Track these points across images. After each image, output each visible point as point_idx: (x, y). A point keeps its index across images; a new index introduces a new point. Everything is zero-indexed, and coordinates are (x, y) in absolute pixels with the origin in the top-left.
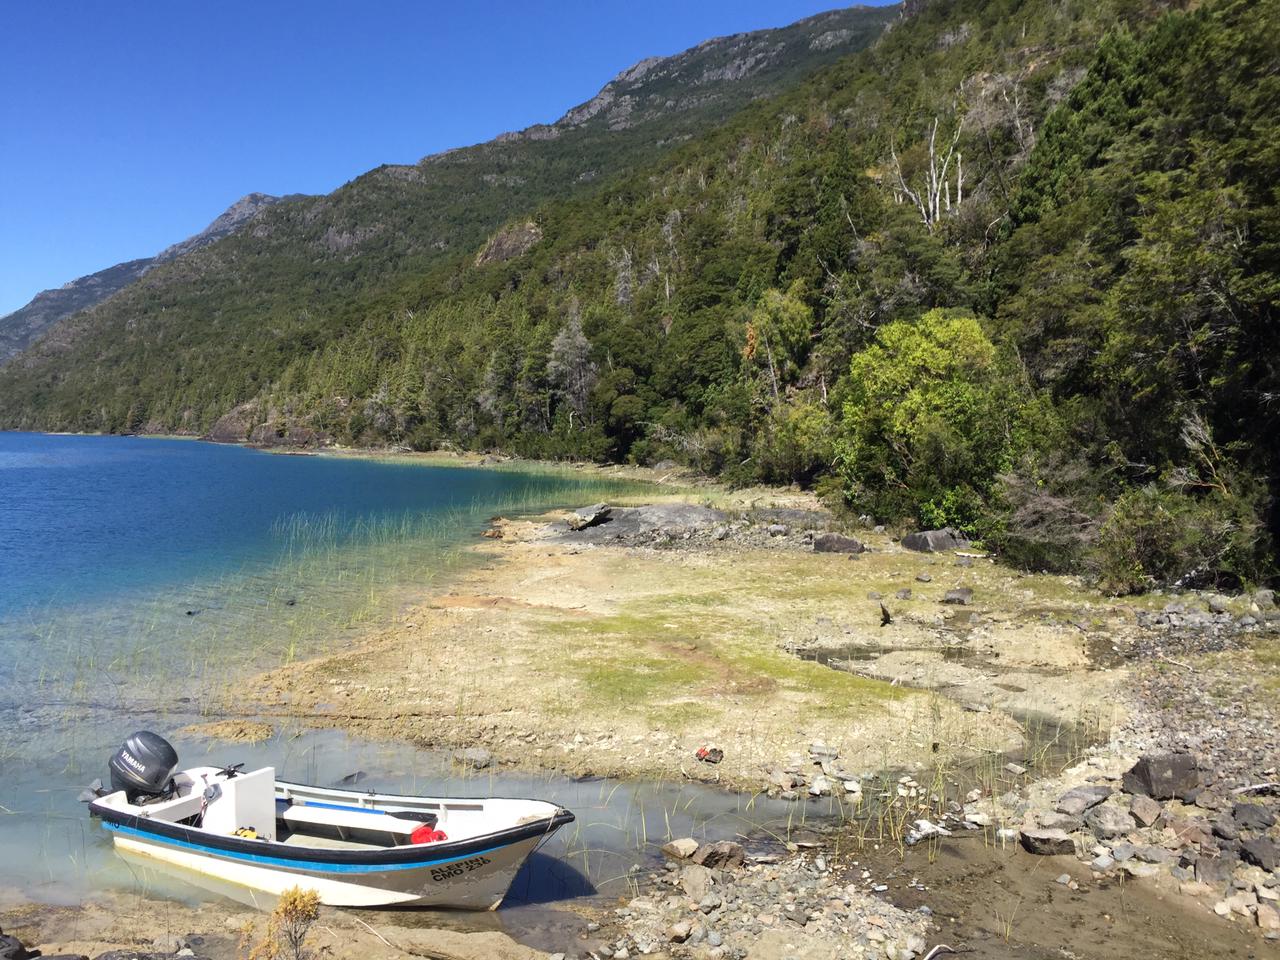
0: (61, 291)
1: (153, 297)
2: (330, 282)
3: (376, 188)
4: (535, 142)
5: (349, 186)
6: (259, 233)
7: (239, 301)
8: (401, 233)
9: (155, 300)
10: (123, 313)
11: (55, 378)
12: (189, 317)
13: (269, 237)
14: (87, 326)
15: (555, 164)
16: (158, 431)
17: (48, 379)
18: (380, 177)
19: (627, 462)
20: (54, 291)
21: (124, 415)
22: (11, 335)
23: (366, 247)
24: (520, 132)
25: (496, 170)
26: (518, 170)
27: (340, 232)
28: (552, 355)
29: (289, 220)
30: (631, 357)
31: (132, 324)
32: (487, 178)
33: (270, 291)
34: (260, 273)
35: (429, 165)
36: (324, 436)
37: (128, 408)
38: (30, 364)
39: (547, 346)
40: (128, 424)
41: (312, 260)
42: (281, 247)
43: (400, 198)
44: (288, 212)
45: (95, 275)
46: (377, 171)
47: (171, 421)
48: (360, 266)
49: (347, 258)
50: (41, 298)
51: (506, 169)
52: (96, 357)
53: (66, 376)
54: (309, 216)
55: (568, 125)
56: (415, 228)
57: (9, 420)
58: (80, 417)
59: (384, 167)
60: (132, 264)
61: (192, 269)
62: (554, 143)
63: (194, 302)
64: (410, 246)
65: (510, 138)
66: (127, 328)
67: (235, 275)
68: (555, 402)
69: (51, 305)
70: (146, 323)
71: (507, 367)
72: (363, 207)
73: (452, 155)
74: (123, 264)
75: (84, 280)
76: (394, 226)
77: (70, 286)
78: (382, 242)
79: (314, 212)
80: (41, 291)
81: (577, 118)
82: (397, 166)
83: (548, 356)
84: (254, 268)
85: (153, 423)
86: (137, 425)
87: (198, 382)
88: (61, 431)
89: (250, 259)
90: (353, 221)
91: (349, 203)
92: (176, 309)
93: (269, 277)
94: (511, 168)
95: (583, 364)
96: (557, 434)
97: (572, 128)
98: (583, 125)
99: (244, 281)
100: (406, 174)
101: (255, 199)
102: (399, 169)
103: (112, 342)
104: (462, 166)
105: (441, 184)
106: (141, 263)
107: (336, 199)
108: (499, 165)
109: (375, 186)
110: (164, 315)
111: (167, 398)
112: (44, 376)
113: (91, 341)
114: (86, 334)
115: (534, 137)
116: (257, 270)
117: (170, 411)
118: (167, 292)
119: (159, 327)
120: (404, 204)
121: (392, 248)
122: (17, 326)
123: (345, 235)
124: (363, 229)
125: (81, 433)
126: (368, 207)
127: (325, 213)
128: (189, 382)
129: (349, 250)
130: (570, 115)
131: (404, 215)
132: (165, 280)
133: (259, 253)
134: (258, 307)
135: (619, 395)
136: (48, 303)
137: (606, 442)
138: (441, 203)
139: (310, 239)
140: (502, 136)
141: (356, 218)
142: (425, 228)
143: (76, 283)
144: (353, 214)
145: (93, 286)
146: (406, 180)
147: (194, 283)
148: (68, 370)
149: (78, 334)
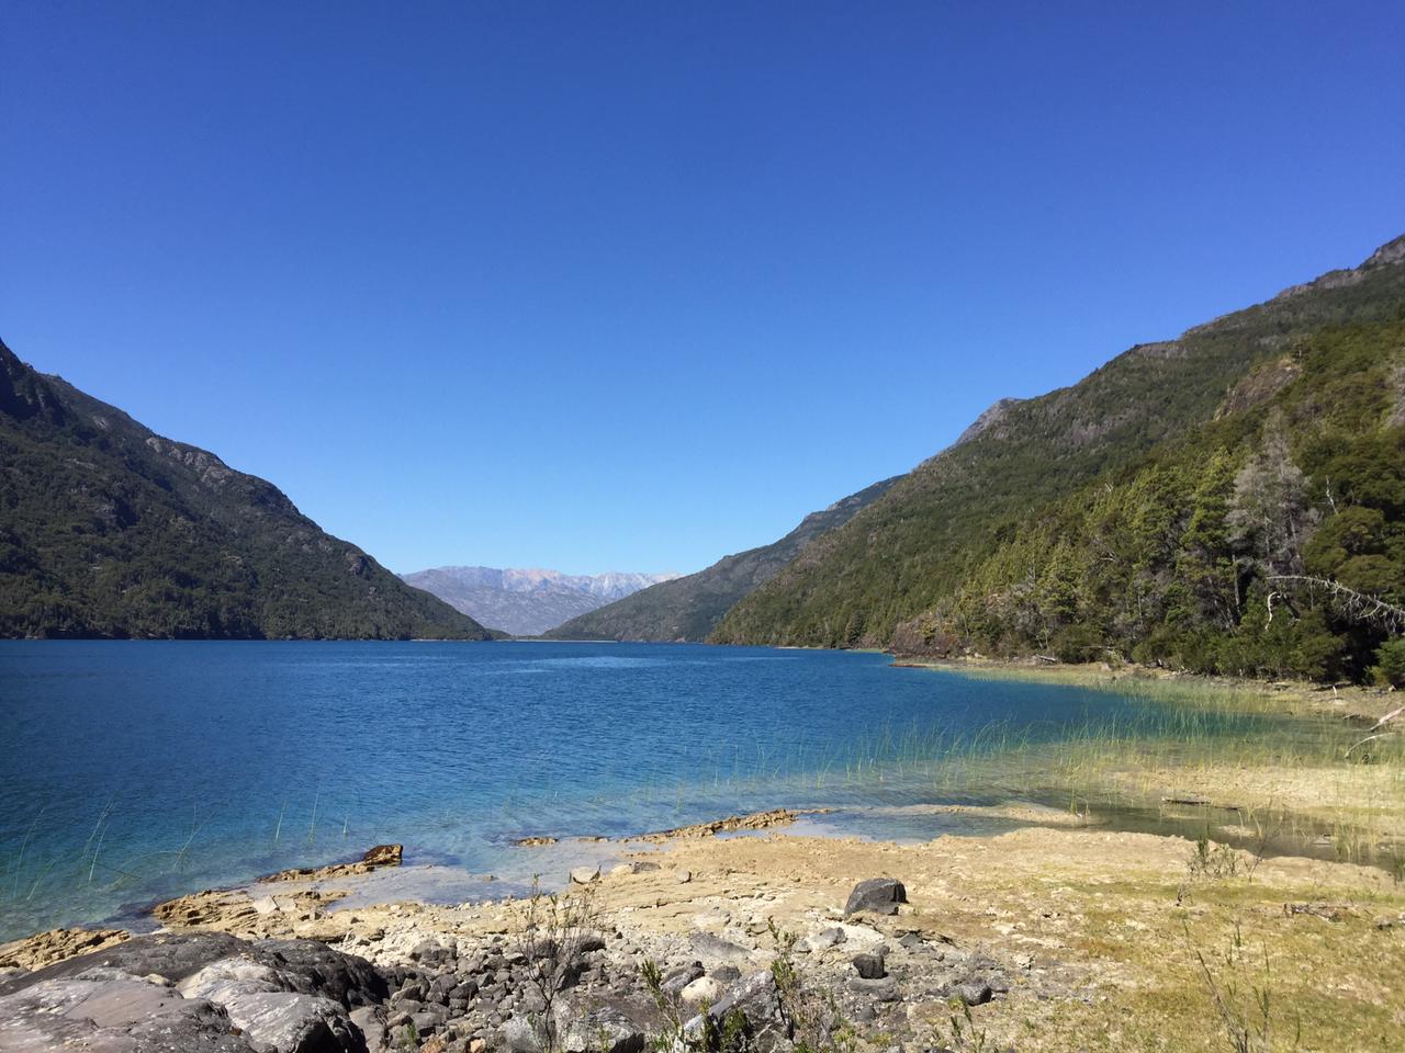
0: (826, 512)
1: (894, 510)
2: (1071, 479)
3: (1126, 371)
4: (1330, 290)
5: (1097, 373)
6: (1001, 436)
7: (975, 507)
8: (1156, 417)
9: (896, 512)
10: (868, 527)
11: (804, 594)
12: (924, 527)
13: (1010, 438)
14: (835, 542)
15: (1356, 312)
16: (873, 645)
17: (799, 596)
18: (1131, 359)
19: (1371, 681)
20: (820, 512)
21: (843, 628)
22: (783, 557)
23: (1115, 437)
24: (1309, 284)
25: (1277, 329)
26: (1307, 326)
27: (1085, 424)
28: (1236, 502)
29: (1030, 418)
30: (1374, 488)
31: (873, 538)
32: (1265, 341)
33: (1006, 493)
34: (999, 476)
35: (1194, 338)
36: (966, 644)
37: (848, 621)
38: (785, 581)
39: (1226, 488)
40: (846, 638)
41: (1055, 458)
42: (1022, 447)
43: (1155, 379)
44: (1030, 410)
45: (855, 495)
46: (1129, 353)
47: (884, 633)
48: (1104, 458)
49: (1094, 451)
50: (809, 520)
51: (1290, 327)
52: (840, 572)
53: (813, 591)
54: (1052, 411)
55: (1376, 264)
56: (1172, 410)
57: (761, 635)
58: (807, 631)
59: (1137, 347)
60: (888, 481)
61: (934, 479)
62: (1356, 289)
63: (930, 512)
64: (1166, 430)
65: (1297, 292)
66: (869, 542)
67: (974, 480)
68: (1246, 578)
69: (817, 525)
70: (885, 536)
71: (1163, 525)
72: (1112, 393)
73: (1221, 323)
74: (880, 483)
75: (845, 501)
76: (1149, 410)
77: (834, 508)
78: (1133, 430)
79: (1057, 406)
80: (809, 513)
81: (1389, 255)
82: (1150, 344)
83: (1228, 502)
84: (994, 471)
85: (868, 637)
86: (855, 639)
87: (913, 591)
88: (790, 644)
89: (990, 463)
90: (1101, 410)
91: (1096, 391)
92: (914, 520)
93: (1007, 479)
94: (1298, 325)
95: (1295, 512)
96: (1247, 631)
97: (1380, 268)
98: (1397, 262)
99: (982, 486)
100: (1164, 352)
101: (1004, 403)
102: (1154, 348)
103: (854, 556)
104: (1232, 332)
105: (1206, 356)
106: (897, 479)
107: (1082, 389)
108: (1280, 324)
109: (1126, 370)
110: (903, 527)
111: (883, 610)
112: (796, 592)
113: (838, 557)
114: (834, 550)
115: (1328, 286)
116: (996, 474)
117: (884, 624)
118: (908, 504)
119: (896, 538)
120: (1160, 385)
121: (1145, 435)
122: (788, 548)
123: (1091, 427)
124: (1111, 417)
125: (806, 647)
126: (1117, 394)
127: (1069, 405)
128: (905, 591)
129: (1095, 443)
130: (1378, 254)
131: (1160, 396)
132: (907, 493)
133: (999, 456)
134: (991, 512)
135: (1348, 557)
136: (815, 525)
137: (1329, 642)
138: (1205, 377)
139: (1053, 435)
140: (1286, 291)
141: (1103, 407)
142: (1185, 407)
143: (839, 504)
144: (1100, 402)
145: (853, 506)
146: (1163, 358)
147: (934, 492)
148: (816, 586)
149: (827, 551)
